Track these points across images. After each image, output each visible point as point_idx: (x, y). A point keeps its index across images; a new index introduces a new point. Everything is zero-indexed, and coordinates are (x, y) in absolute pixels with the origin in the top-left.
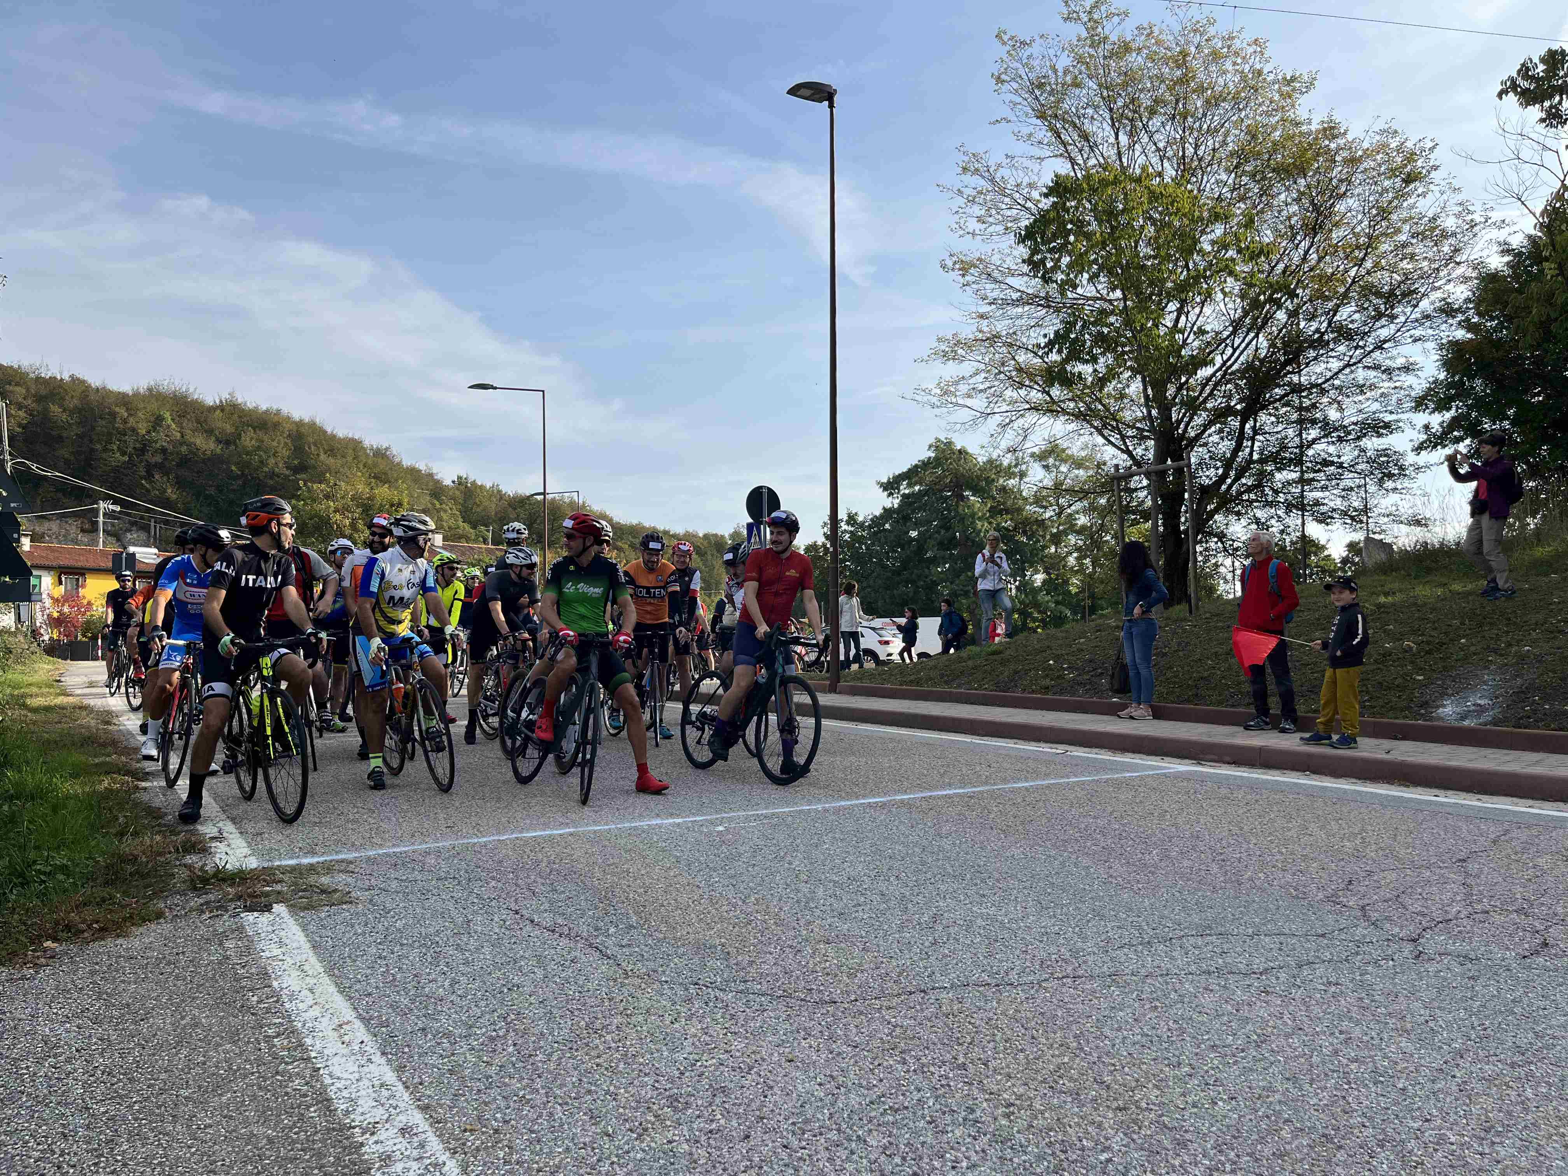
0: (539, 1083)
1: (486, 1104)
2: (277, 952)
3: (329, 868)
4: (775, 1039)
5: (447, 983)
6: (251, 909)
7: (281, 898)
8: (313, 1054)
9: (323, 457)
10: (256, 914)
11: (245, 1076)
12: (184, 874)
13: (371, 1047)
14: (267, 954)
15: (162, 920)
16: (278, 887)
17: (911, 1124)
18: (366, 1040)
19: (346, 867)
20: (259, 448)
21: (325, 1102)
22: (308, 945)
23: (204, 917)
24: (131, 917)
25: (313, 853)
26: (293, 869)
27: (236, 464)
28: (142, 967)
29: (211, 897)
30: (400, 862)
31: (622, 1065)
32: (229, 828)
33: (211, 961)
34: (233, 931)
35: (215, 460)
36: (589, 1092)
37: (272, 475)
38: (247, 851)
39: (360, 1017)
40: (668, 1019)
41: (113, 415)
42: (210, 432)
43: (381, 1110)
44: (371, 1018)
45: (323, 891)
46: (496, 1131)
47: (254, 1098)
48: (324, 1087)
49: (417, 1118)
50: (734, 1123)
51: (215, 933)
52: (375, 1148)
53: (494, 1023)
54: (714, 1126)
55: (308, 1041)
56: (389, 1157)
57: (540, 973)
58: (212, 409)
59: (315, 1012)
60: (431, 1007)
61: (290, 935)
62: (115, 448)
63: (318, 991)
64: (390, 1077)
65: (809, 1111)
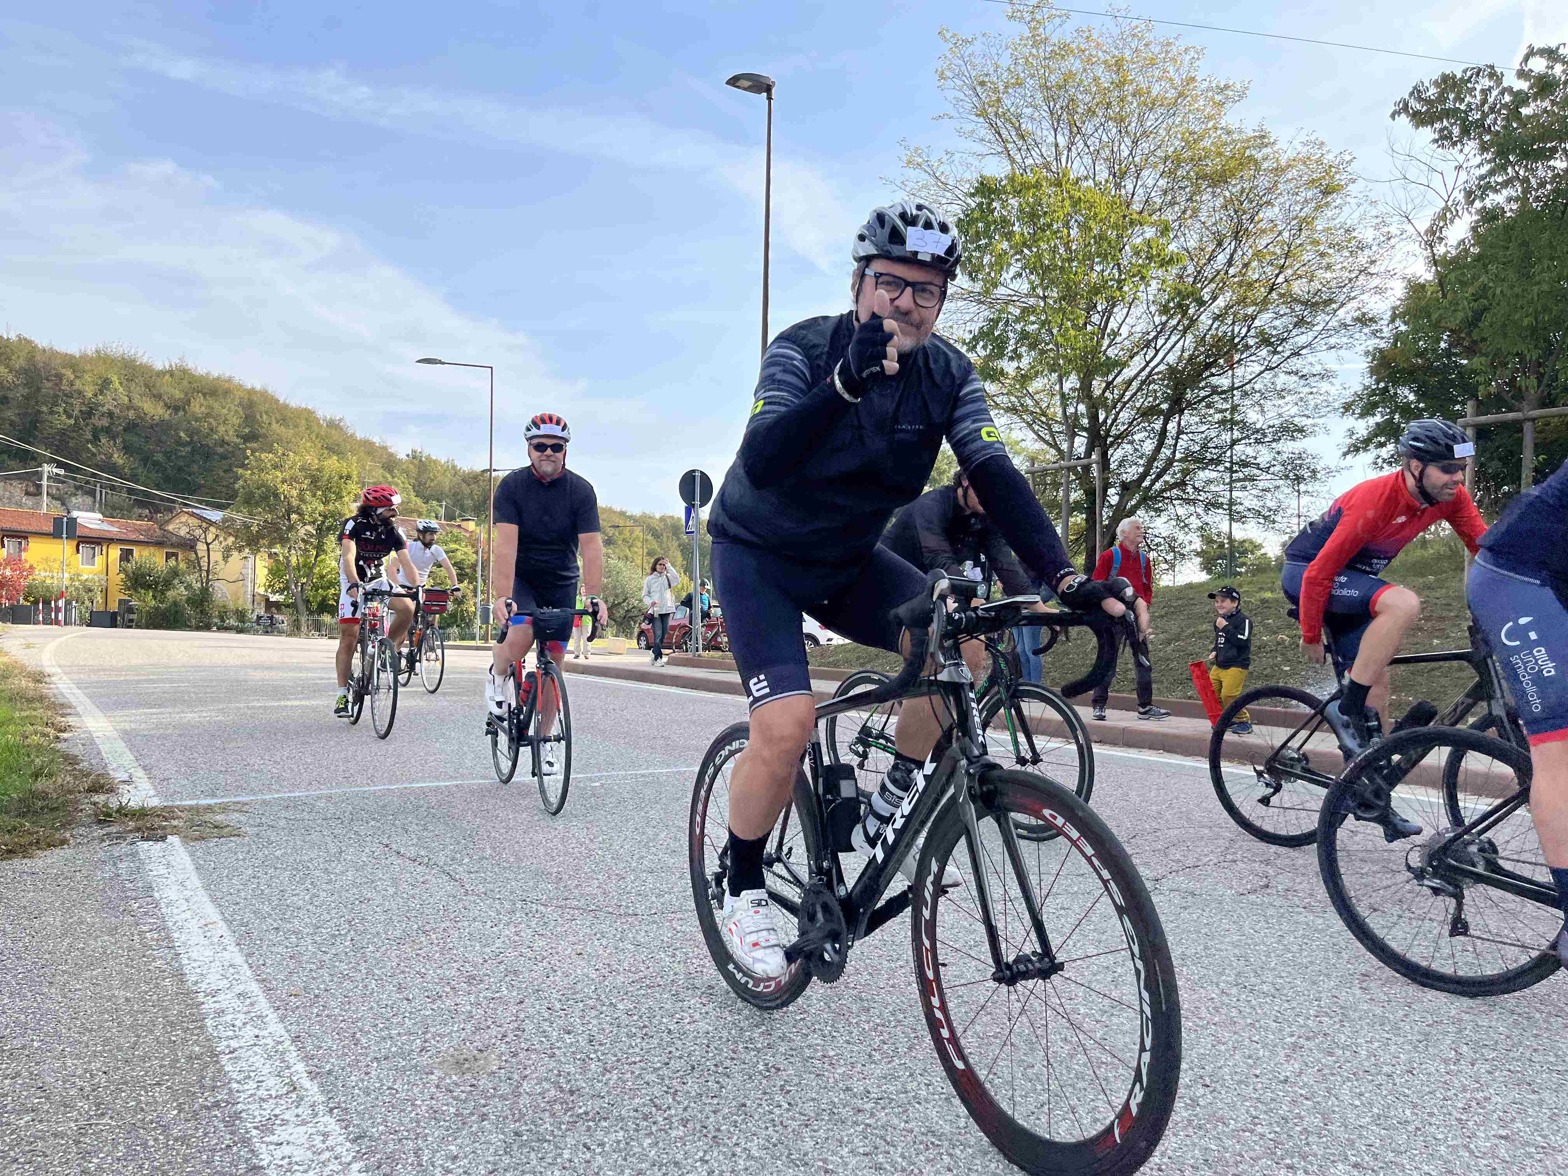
0: (363, 967)
1: (314, 979)
2: (162, 870)
3: (225, 809)
4: (574, 939)
5: (307, 897)
6: (148, 839)
7: (176, 831)
8: (177, 944)
9: (275, 426)
10: (151, 843)
11: (117, 958)
12: (89, 809)
13: (229, 940)
14: (155, 873)
15: (65, 846)
16: (175, 823)
17: (658, 996)
18: (225, 935)
19: (241, 808)
20: (208, 415)
21: (179, 975)
22: (193, 867)
23: (104, 844)
24: (37, 842)
25: (213, 796)
26: (191, 809)
27: (186, 431)
28: (40, 881)
29: (113, 829)
30: (292, 804)
31: (438, 955)
32: (140, 773)
33: (104, 878)
34: (127, 856)
35: (163, 426)
36: (403, 972)
37: (223, 443)
38: (152, 793)
39: (225, 920)
40: (489, 924)
41: (60, 377)
42: (158, 397)
43: (225, 982)
44: (235, 920)
45: (216, 827)
46: (316, 996)
47: (121, 972)
48: (181, 966)
49: (254, 988)
50: (515, 994)
51: (111, 857)
52: (213, 1006)
53: (340, 925)
54: (497, 995)
55: (176, 935)
56: (223, 1012)
57: (391, 891)
58: (161, 374)
59: (188, 915)
60: (289, 913)
61: (178, 859)
62: (61, 410)
63: (192, 902)
64: (239, 959)
65: (579, 986)
